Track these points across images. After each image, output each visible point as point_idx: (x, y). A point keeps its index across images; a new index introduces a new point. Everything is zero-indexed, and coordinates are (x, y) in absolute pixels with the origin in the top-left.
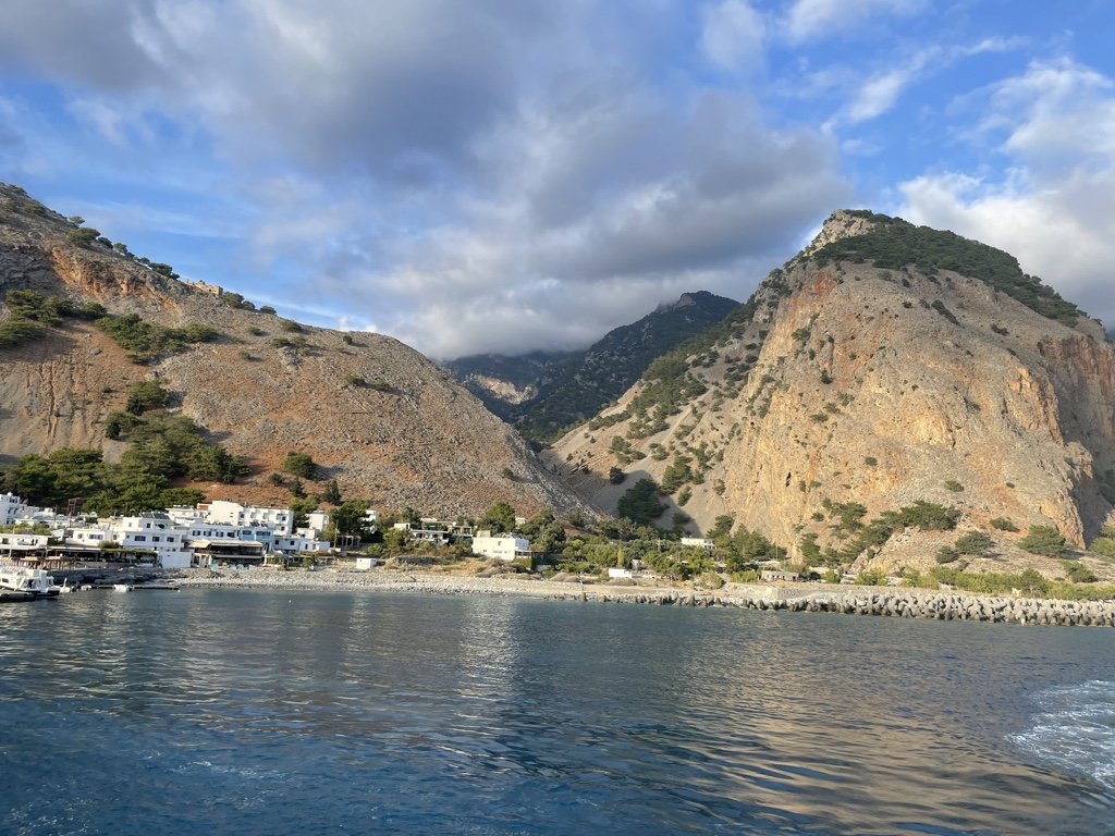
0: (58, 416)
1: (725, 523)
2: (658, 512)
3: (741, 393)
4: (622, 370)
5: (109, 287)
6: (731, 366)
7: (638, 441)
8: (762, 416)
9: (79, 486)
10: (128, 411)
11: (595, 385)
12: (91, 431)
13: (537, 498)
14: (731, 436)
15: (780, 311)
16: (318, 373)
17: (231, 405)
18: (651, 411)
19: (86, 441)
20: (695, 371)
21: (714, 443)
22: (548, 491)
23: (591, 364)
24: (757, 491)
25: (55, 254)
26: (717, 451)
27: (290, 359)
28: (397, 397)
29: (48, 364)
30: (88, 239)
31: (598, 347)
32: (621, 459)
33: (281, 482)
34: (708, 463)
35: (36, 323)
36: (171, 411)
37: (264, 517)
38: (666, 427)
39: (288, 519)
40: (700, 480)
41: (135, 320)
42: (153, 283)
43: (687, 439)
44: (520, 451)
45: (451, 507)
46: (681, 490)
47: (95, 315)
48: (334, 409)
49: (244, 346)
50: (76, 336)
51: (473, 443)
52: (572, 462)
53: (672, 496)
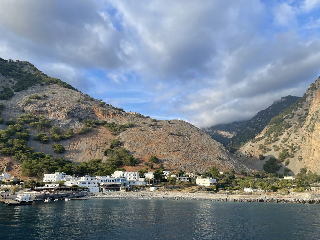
0: (93, 151)
1: (304, 171)
2: (278, 168)
3: (304, 125)
4: (263, 124)
5: (108, 116)
6: (300, 117)
7: (268, 145)
8: (312, 132)
9: (93, 170)
10: (110, 148)
11: (255, 129)
12: (100, 154)
13: (229, 165)
14: (302, 140)
15: (314, 96)
16: (160, 132)
17: (136, 144)
18: (272, 135)
19: (99, 157)
20: (287, 120)
21: (296, 143)
22: (233, 163)
23: (252, 123)
24: (314, 158)
25: (95, 109)
26: (298, 146)
27: (153, 129)
28: (183, 137)
29: (92, 138)
30: (103, 105)
31: (254, 118)
32: (263, 151)
33: (148, 164)
34: (295, 150)
35: (89, 127)
36: (121, 147)
37: (126, 175)
38: (278, 140)
39: (137, 175)
40: (292, 156)
41: (114, 123)
42: (118, 114)
43: (286, 143)
44: (224, 151)
45: (199, 170)
46: (286, 160)
47: (104, 123)
48: (165, 142)
49: (141, 127)
50: (99, 130)
51: (207, 149)
52: (246, 154)
53: (283, 163)
